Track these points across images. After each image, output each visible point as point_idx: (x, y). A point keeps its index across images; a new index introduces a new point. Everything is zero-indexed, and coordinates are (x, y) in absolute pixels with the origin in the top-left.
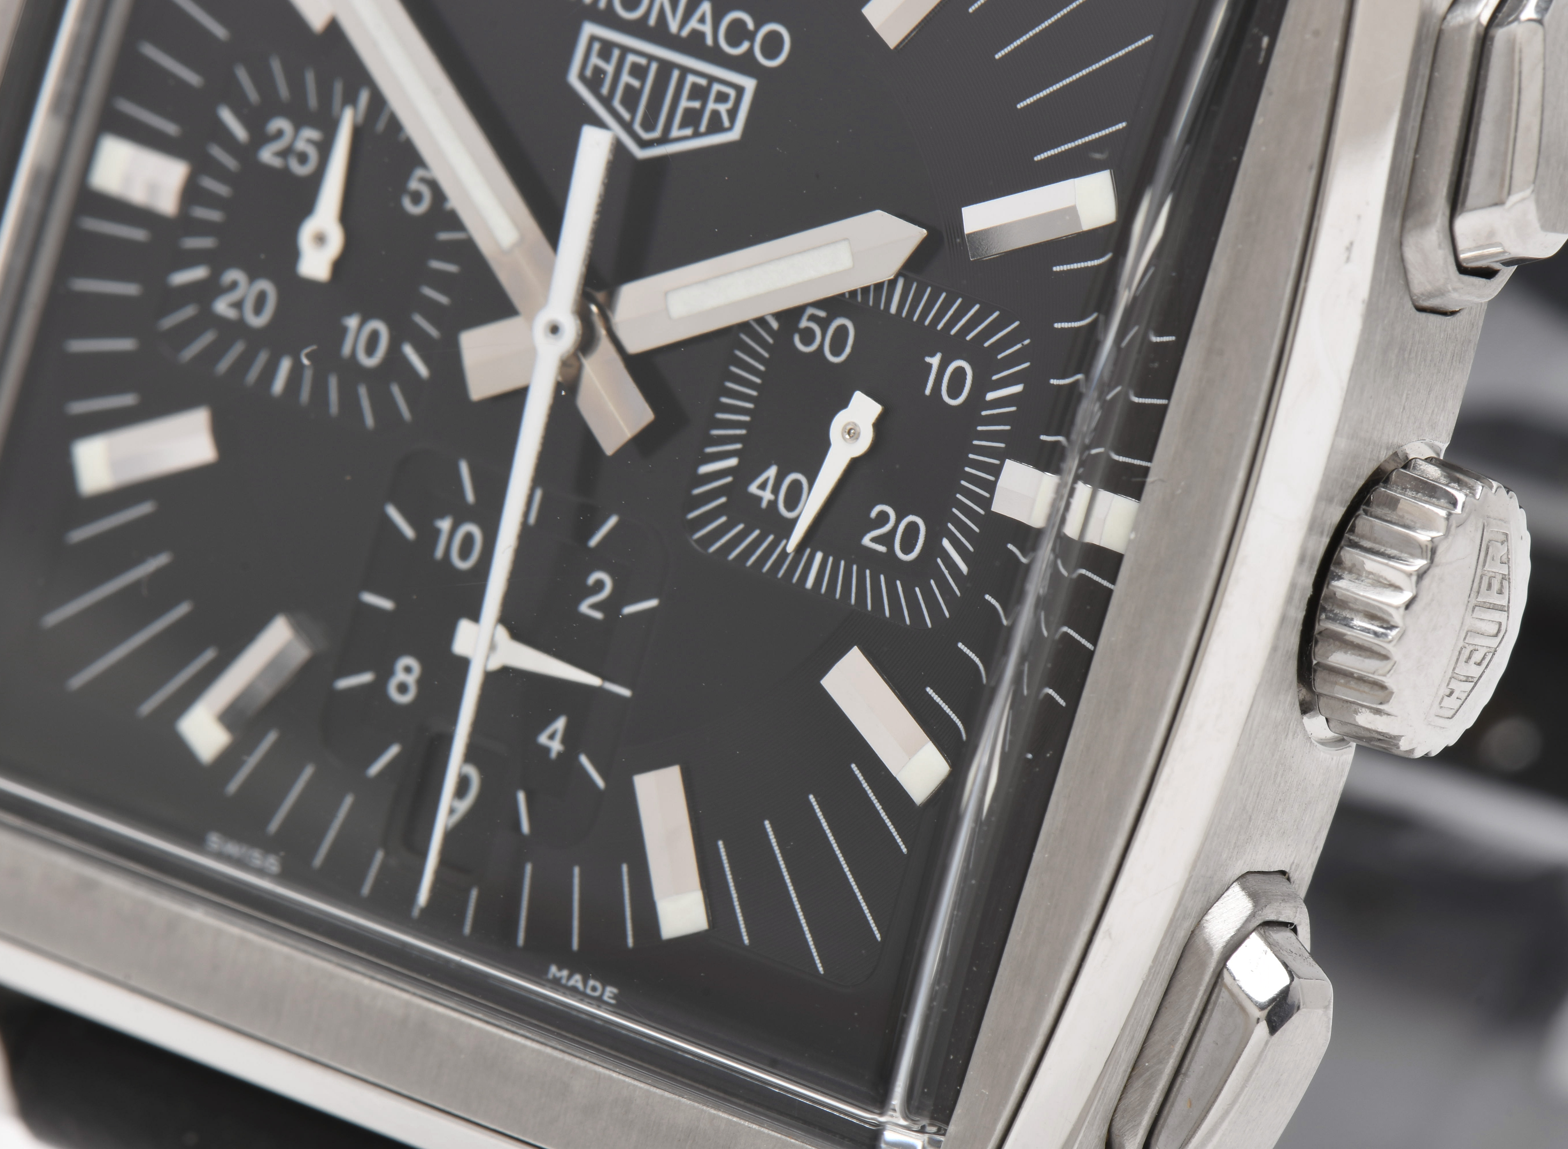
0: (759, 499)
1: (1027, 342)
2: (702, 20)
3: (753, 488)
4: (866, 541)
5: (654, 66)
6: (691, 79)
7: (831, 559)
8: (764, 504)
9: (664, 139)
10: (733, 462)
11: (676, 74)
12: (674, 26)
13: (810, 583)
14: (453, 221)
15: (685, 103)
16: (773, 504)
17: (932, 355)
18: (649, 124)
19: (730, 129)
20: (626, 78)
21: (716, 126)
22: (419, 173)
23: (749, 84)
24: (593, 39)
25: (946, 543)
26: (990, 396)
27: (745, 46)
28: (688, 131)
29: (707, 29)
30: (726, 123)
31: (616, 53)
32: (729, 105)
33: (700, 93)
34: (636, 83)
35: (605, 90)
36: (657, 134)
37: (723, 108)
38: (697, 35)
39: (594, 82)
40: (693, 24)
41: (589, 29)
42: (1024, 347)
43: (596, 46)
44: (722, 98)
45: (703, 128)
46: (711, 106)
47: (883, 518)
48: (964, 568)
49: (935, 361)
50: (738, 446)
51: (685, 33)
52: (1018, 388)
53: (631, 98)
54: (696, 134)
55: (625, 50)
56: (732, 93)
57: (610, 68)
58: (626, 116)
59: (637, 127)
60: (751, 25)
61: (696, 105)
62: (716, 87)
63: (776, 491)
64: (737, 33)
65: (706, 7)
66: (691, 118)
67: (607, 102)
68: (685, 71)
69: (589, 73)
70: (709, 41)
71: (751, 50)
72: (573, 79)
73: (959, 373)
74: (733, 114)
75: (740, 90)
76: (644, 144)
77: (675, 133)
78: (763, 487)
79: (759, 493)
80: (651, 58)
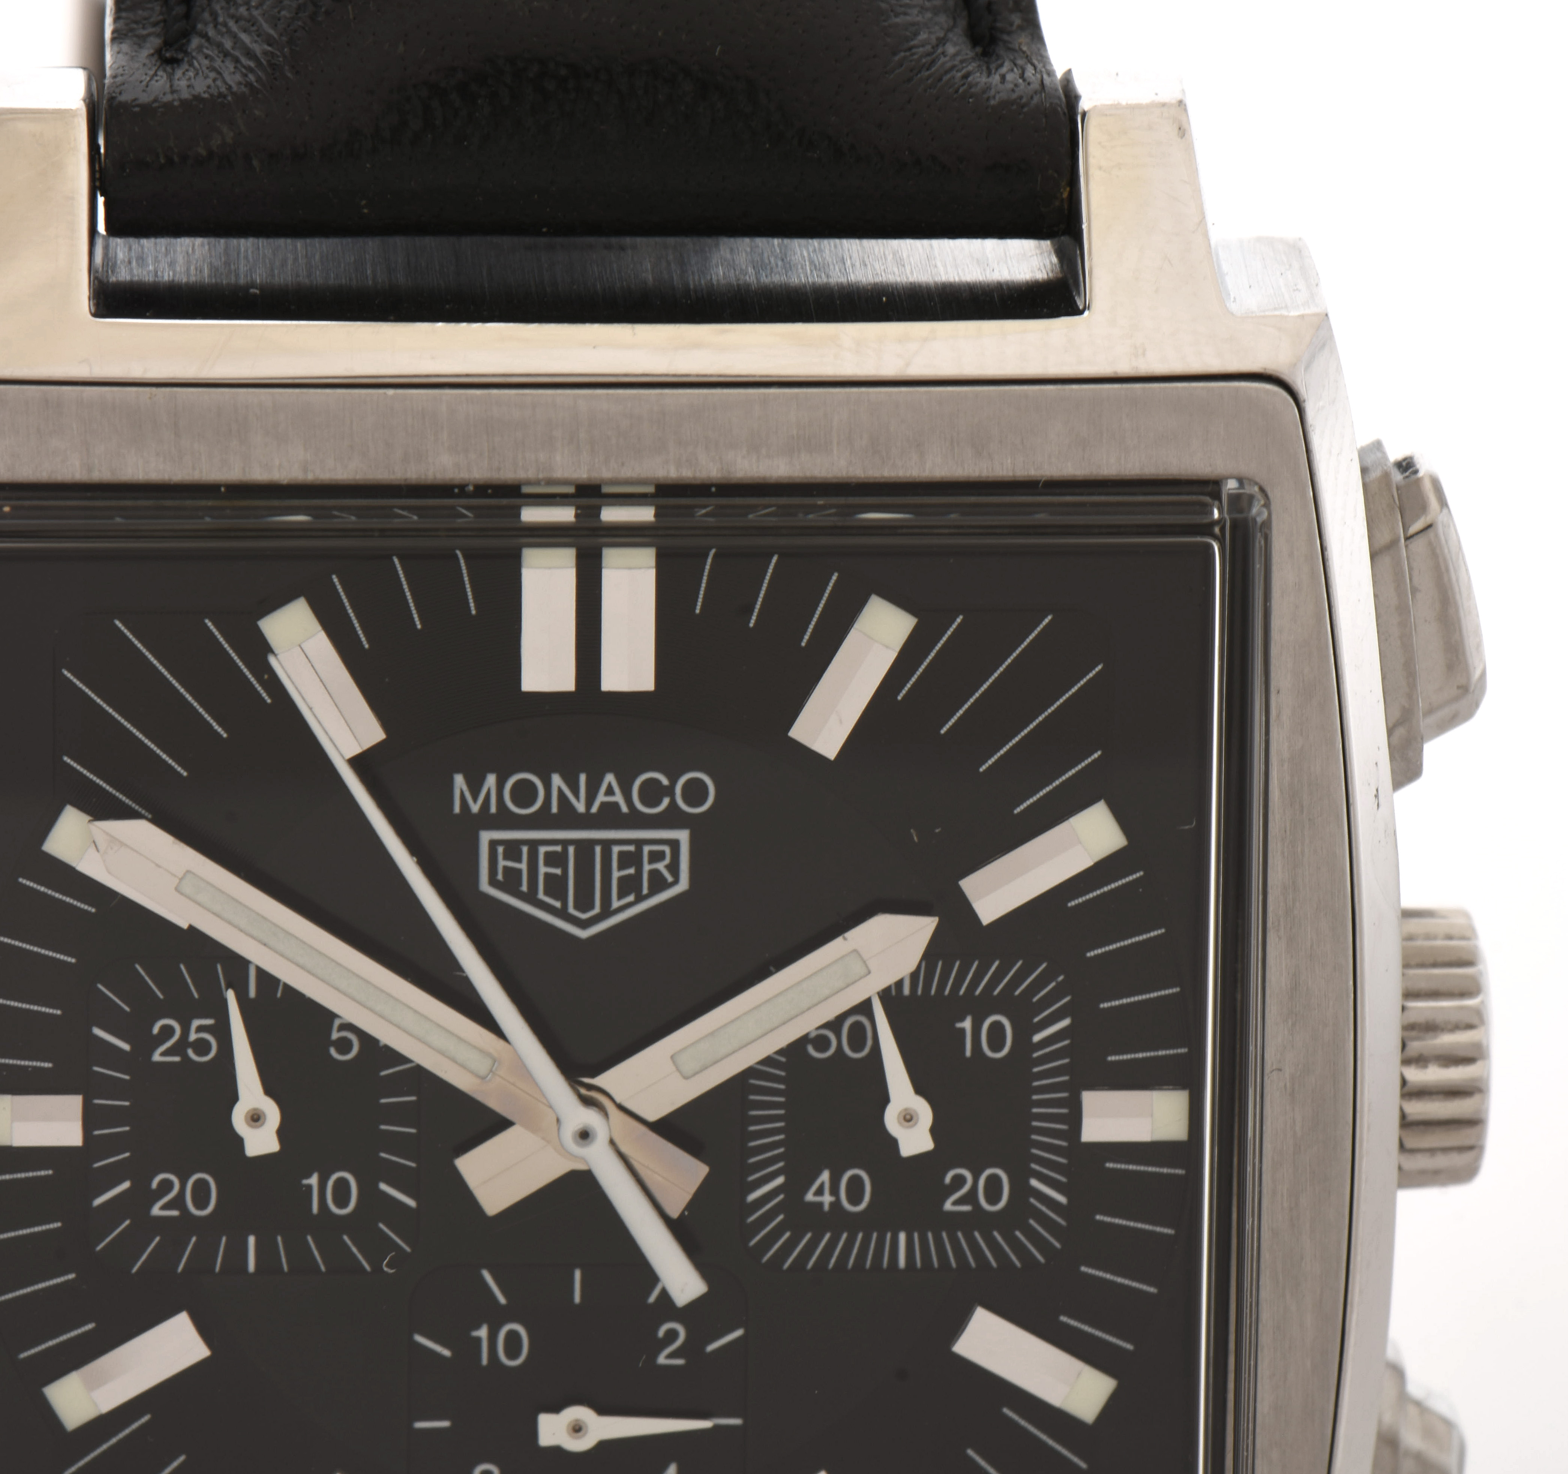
0: (820, 1205)
1: (1061, 978)
2: (610, 791)
3: (810, 1197)
4: (948, 1206)
5: (571, 850)
6: (616, 849)
7: (916, 1235)
8: (826, 1207)
9: (606, 911)
10: (780, 1180)
11: (598, 849)
12: (581, 807)
13: (902, 1262)
14: (394, 1057)
15: (616, 874)
16: (836, 1205)
17: (962, 1019)
18: (584, 903)
19: (676, 881)
20: (543, 870)
21: (658, 883)
22: (337, 1023)
23: (683, 836)
24: (493, 844)
25: (1034, 1183)
26: (1037, 1038)
27: (666, 802)
28: (631, 898)
29: (618, 798)
30: (670, 879)
31: (525, 849)
32: (667, 860)
33: (629, 859)
34: (558, 871)
35: (524, 888)
36: (597, 910)
37: (661, 866)
38: (610, 808)
39: (510, 883)
40: (601, 798)
41: (486, 837)
42: (1059, 984)
43: (500, 849)
44: (656, 857)
45: (645, 891)
46: (647, 867)
47: (959, 1181)
48: (1061, 1199)
49: (967, 1024)
50: (781, 1164)
51: (594, 809)
52: (1065, 1023)
53: (556, 886)
54: (640, 899)
55: (534, 845)
56: (667, 849)
57: (523, 866)
58: (558, 904)
59: (571, 910)
60: (665, 781)
61: (631, 871)
62: (646, 849)
63: (835, 1191)
64: (652, 792)
65: (610, 778)
66: (629, 886)
67: (531, 898)
68: (607, 845)
69: (500, 877)
70: (624, 809)
71: (673, 802)
72: (485, 886)
73: (997, 1028)
74: (674, 867)
75: (674, 845)
76: (584, 924)
77: (616, 904)
78: (820, 1192)
79: (818, 1199)
80: (565, 843)
